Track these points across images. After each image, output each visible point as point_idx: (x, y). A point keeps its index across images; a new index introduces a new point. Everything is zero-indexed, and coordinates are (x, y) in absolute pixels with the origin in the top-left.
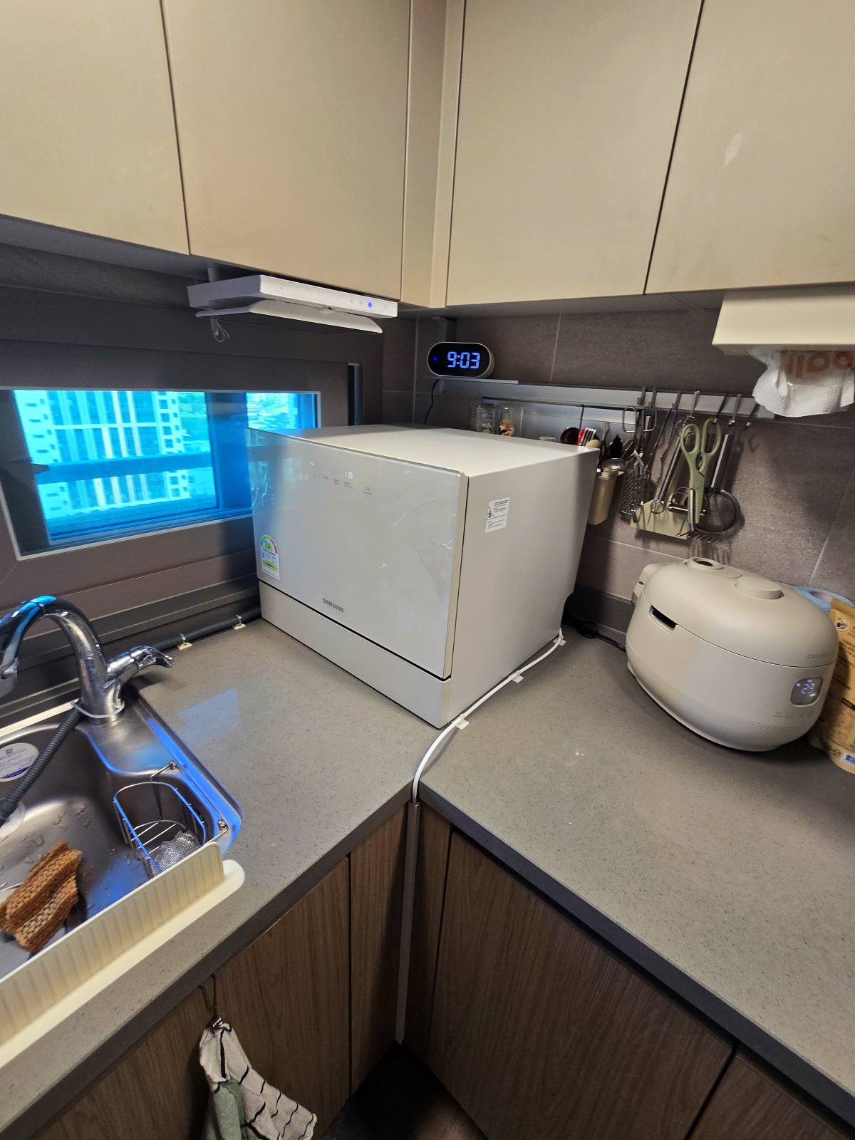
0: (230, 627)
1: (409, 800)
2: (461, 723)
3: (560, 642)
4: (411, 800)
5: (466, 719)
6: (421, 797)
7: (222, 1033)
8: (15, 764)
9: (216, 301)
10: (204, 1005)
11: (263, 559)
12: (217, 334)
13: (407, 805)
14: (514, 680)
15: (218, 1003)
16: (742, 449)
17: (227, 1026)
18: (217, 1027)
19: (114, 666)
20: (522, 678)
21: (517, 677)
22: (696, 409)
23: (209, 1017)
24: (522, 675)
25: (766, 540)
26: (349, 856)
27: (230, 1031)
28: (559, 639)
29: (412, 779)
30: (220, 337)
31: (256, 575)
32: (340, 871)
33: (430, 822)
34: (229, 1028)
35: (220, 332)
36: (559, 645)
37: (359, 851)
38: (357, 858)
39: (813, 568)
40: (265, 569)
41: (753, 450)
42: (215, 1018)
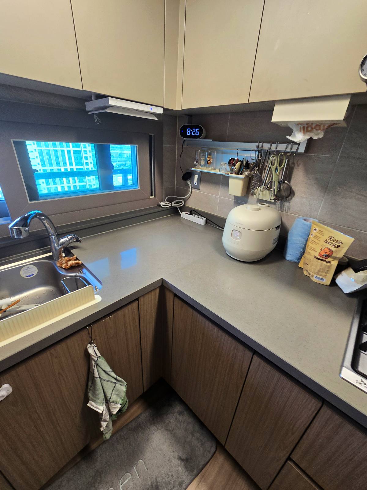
8: (30, 272)
9: (95, 108)
10: (88, 335)
12: (96, 121)
15: (92, 335)
16: (294, 166)
19: (62, 240)
22: (277, 149)
23: (90, 340)
25: (302, 201)
30: (98, 122)
33: (168, 294)
35: (97, 120)
37: (142, 300)
38: (141, 302)
39: (318, 212)
41: (298, 166)
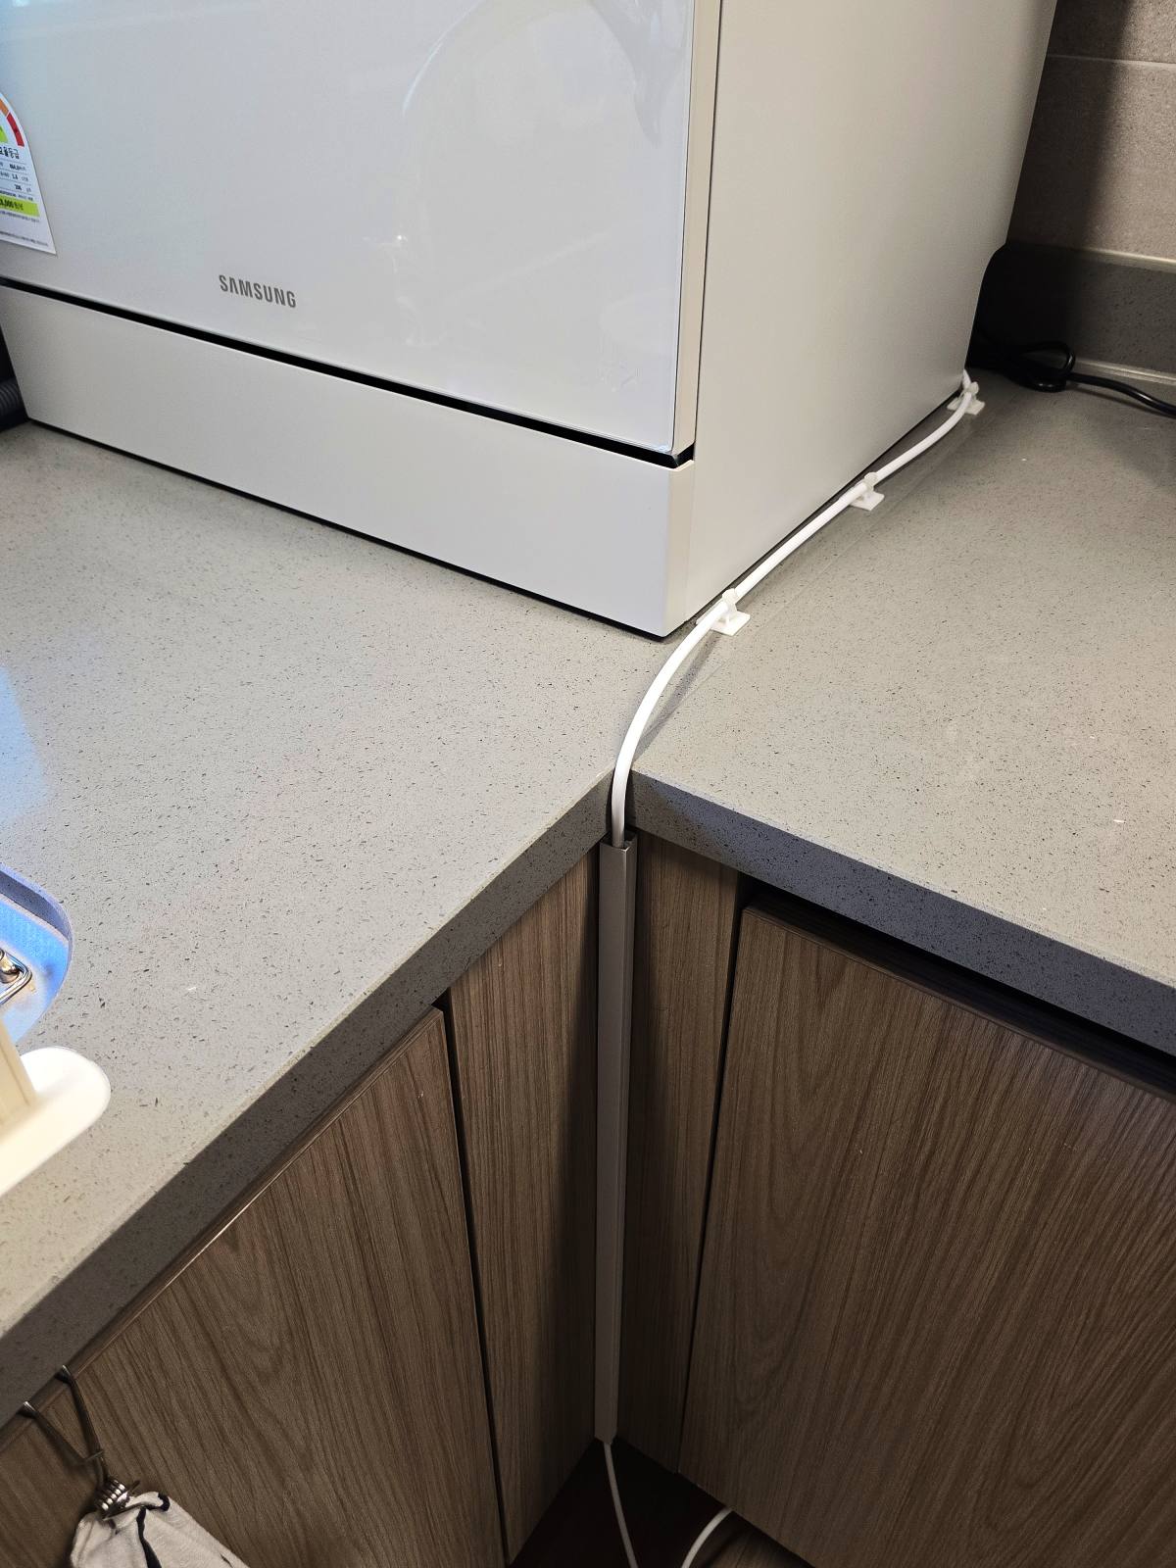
1: (602, 840)
2: (727, 618)
3: (969, 404)
4: (608, 838)
5: (742, 605)
6: (640, 824)
7: (140, 1519)
10: (54, 1460)
13: (594, 854)
14: (859, 504)
15: (103, 1444)
17: (152, 1498)
18: (119, 1509)
20: (879, 497)
21: (865, 496)
23: (84, 1488)
24: (878, 487)
26: (443, 1003)
27: (165, 1507)
28: (968, 396)
29: (608, 769)
32: (424, 1050)
33: (671, 890)
34: (160, 1503)
36: (966, 415)
37: (474, 989)
38: (469, 1008)
42: (106, 1485)
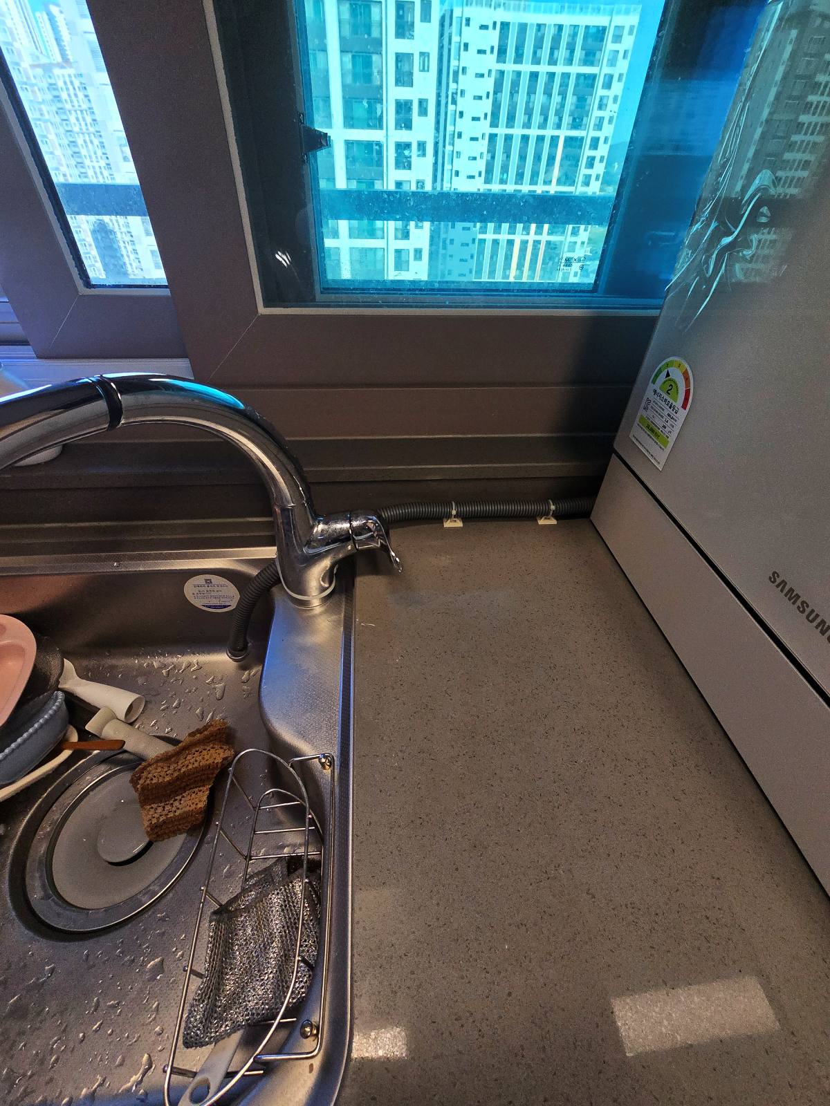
0: (533, 517)
8: (216, 597)
11: (641, 412)
31: (613, 438)
40: (638, 433)
